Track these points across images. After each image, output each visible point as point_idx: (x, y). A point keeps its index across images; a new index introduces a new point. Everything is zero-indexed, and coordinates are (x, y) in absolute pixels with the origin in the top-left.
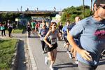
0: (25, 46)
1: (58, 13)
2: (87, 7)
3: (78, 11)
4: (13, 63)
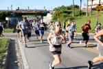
1: (49, 12)
2: (77, 7)
3: (68, 11)
4: (4, 63)
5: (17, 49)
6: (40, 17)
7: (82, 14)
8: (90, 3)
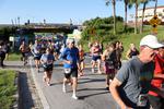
2: (119, 19)
3: (106, 25)
8: (140, 13)
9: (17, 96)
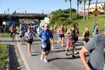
0: (16, 50)
1: (46, 16)
2: (74, 10)
5: (17, 55)
6: (37, 20)
7: (80, 17)
8: (87, 7)
9: (8, 60)
